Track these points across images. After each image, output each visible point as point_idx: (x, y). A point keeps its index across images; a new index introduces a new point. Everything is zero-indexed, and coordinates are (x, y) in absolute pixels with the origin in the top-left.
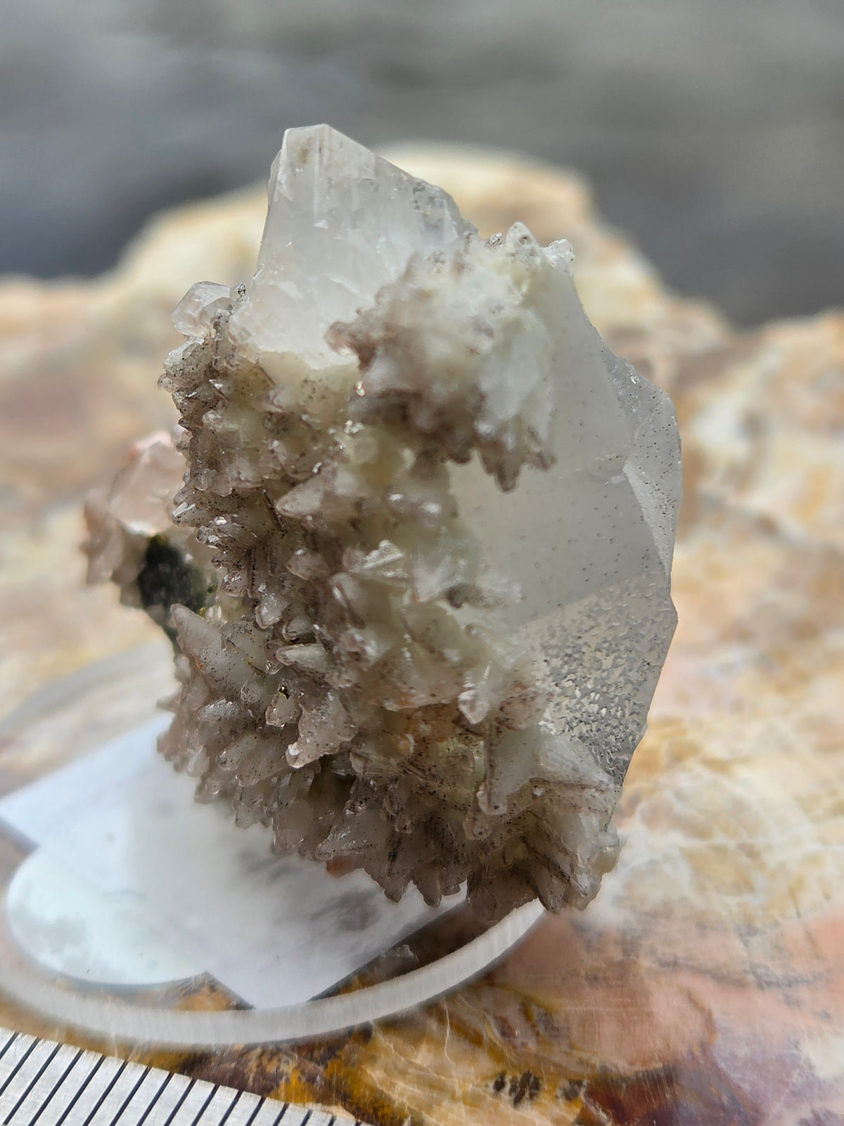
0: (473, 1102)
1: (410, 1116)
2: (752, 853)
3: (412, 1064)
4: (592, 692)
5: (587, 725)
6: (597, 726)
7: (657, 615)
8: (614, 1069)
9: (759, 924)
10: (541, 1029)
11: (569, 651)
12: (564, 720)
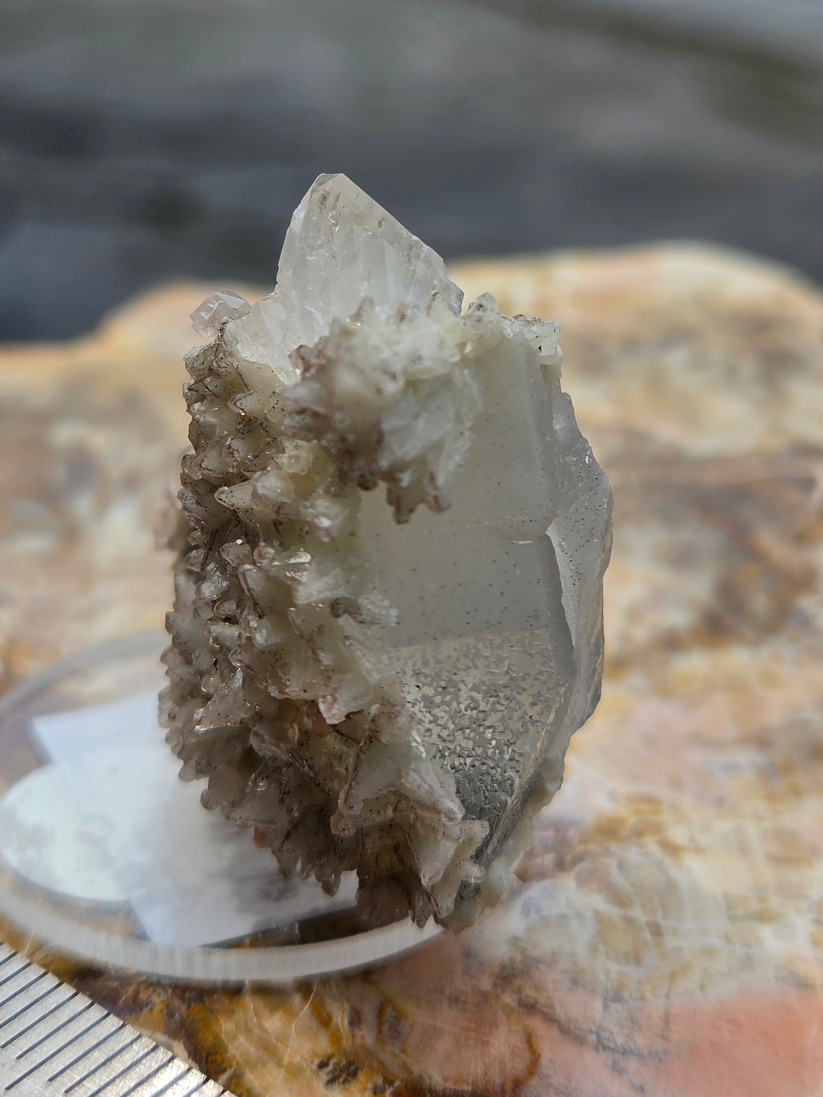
0: (294, 1072)
1: (235, 1067)
2: (657, 931)
3: (260, 1026)
4: (467, 728)
5: (461, 758)
6: (472, 762)
7: (541, 673)
8: (427, 1081)
9: (626, 995)
10: (386, 1028)
11: (443, 684)
12: (435, 747)
